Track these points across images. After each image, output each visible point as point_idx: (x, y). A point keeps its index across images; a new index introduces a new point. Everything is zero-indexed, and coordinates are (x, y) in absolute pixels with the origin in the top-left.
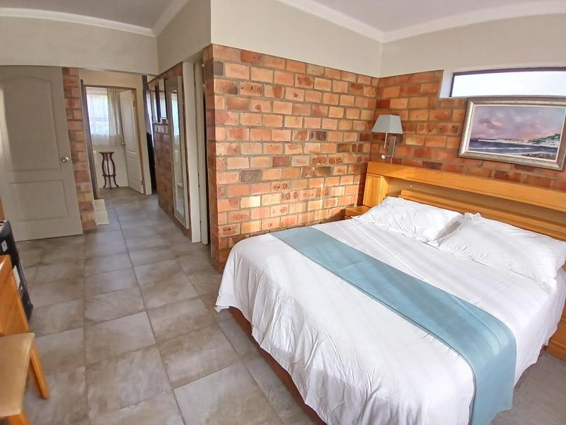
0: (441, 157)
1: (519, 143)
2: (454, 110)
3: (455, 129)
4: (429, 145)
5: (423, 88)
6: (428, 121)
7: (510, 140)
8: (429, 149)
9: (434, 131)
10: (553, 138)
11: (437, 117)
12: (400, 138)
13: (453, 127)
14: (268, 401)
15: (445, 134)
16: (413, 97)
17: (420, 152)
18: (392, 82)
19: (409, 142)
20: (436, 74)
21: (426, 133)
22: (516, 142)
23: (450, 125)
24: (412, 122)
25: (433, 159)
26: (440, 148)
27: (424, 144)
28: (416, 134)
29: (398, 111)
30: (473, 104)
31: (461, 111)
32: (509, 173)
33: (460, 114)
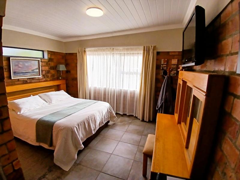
1: (29, 71)
7: (26, 71)
10: (36, 69)
30: (12, 59)
31: (6, 62)
32: (28, 81)
33: (6, 63)
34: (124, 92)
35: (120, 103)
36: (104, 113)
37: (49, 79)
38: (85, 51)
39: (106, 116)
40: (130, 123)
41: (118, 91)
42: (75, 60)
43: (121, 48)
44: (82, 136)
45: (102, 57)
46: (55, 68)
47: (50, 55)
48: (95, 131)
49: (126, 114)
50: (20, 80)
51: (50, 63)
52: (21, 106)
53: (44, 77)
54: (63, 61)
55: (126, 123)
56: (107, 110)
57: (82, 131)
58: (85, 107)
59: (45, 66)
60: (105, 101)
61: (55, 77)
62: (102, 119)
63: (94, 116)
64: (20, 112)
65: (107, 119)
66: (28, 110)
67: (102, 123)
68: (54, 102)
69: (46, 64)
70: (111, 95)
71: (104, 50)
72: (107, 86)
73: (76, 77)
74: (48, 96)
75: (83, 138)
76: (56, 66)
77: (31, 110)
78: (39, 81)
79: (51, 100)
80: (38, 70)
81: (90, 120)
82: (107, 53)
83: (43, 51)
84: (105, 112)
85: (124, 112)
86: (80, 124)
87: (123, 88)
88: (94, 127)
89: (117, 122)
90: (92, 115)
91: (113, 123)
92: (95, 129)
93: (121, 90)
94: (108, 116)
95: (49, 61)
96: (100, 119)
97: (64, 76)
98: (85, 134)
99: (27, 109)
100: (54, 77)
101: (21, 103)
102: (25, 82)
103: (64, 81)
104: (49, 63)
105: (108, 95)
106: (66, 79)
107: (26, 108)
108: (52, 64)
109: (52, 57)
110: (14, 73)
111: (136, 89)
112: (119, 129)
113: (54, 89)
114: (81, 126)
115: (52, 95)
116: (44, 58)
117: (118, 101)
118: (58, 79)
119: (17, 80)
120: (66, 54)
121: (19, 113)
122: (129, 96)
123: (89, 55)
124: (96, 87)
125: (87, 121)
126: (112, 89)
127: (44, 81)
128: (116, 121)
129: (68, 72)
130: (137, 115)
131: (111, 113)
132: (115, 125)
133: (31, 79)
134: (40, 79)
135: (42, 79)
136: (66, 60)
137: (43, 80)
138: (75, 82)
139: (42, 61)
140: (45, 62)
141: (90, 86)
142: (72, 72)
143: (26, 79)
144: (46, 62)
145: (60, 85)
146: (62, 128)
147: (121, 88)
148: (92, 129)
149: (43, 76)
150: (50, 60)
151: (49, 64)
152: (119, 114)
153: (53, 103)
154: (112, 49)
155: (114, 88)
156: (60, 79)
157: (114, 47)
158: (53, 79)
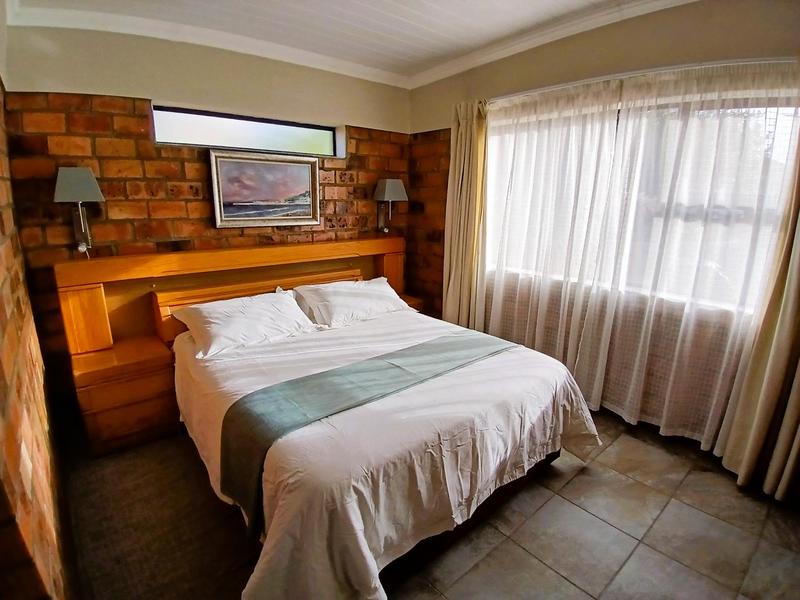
0: (186, 232)
1: (277, 203)
2: (186, 164)
3: (194, 191)
4: (159, 215)
5: (118, 123)
6: (145, 179)
7: (267, 201)
8: (162, 222)
9: (162, 195)
10: (304, 195)
11: (158, 172)
12: (94, 210)
13: (191, 187)
14: (496, 549)
15: (182, 197)
16: (101, 136)
17: (145, 229)
18: (41, 102)
19: (115, 214)
20: (137, 103)
21: (147, 197)
22: (273, 203)
23: (185, 185)
24: (113, 180)
25: (174, 237)
26: (180, 219)
27: (149, 215)
28: (127, 199)
29: (74, 161)
30: (216, 157)
31: (197, 165)
32: (274, 237)
33: (197, 170)
34: (659, 316)
35: (627, 367)
36: (533, 416)
37: (346, 235)
38: (482, 117)
39: (544, 429)
40: (676, 490)
41: (626, 308)
42: (443, 161)
43: (668, 74)
44: (393, 535)
45: (558, 133)
46: (369, 192)
47: (354, 142)
48: (469, 506)
49: (658, 428)
50: (246, 232)
51: (354, 173)
52: (214, 329)
53: (329, 224)
54: (403, 166)
55: (649, 482)
56: (548, 401)
57: (391, 509)
58: (441, 367)
59: (335, 185)
60: (548, 349)
61: (370, 226)
62: (518, 448)
63: (472, 430)
64: (205, 353)
65: (543, 445)
66: (237, 348)
67: (517, 465)
68: (337, 323)
69: (338, 178)
70: (583, 318)
71: (571, 99)
72: (567, 274)
73: (441, 228)
74: (323, 297)
75: (395, 543)
76: (375, 187)
77: (249, 348)
78: (311, 237)
79: (330, 315)
80: (309, 200)
81: (445, 452)
82: (585, 116)
83: (333, 129)
84: (536, 408)
85: (643, 411)
86: (386, 474)
87: (655, 287)
88: (466, 486)
89: (602, 465)
90: (460, 426)
91: (577, 462)
92: (469, 501)
93: (643, 300)
94: (554, 430)
95: (349, 168)
96: (505, 444)
97: (402, 224)
98: (409, 522)
99: (235, 341)
100: (365, 225)
101: (217, 318)
102: (265, 240)
103: (399, 244)
104: (352, 175)
105: (570, 314)
106: (408, 236)
107: (231, 340)
108: (362, 178)
109: (364, 151)
110: (228, 206)
111: (742, 303)
112: (604, 515)
113: (358, 271)
114: (388, 485)
115: (336, 293)
116: (335, 154)
117: (616, 353)
118: (378, 233)
119: (238, 232)
120: (415, 136)
121: (200, 356)
122: (689, 338)
123: (501, 131)
124: (516, 276)
125: (427, 460)
126: (594, 291)
127: (329, 240)
128: (592, 455)
129: (415, 207)
130: (724, 448)
131: (571, 415)
132: (585, 478)
133: (285, 232)
134: (316, 232)
135: (323, 232)
136: (412, 163)
137: (324, 237)
138: (436, 248)
139: (326, 166)
140: (335, 169)
141: (490, 266)
142: (430, 208)
143: (270, 231)
144: (339, 169)
145: (384, 255)
146: (291, 481)
147: (646, 292)
148: (454, 498)
149: (328, 220)
150: (355, 161)
151: (351, 179)
152: (618, 419)
153: (334, 325)
154: (614, 85)
155: (607, 286)
156: (385, 236)
157: (624, 76)
158: (360, 232)
